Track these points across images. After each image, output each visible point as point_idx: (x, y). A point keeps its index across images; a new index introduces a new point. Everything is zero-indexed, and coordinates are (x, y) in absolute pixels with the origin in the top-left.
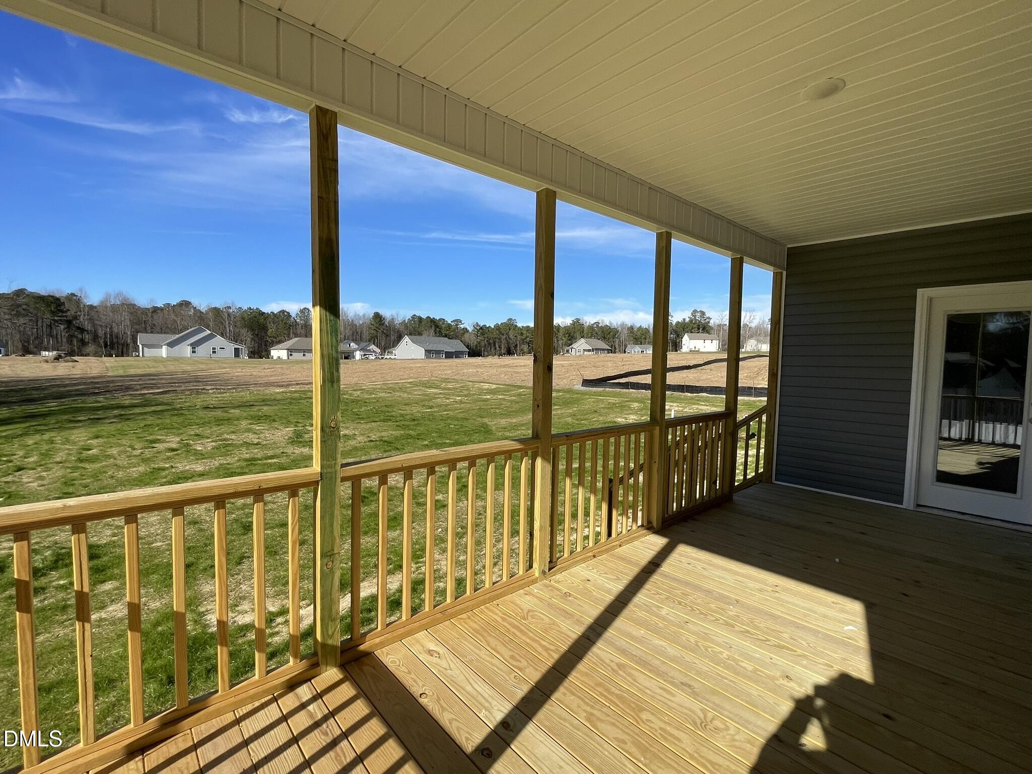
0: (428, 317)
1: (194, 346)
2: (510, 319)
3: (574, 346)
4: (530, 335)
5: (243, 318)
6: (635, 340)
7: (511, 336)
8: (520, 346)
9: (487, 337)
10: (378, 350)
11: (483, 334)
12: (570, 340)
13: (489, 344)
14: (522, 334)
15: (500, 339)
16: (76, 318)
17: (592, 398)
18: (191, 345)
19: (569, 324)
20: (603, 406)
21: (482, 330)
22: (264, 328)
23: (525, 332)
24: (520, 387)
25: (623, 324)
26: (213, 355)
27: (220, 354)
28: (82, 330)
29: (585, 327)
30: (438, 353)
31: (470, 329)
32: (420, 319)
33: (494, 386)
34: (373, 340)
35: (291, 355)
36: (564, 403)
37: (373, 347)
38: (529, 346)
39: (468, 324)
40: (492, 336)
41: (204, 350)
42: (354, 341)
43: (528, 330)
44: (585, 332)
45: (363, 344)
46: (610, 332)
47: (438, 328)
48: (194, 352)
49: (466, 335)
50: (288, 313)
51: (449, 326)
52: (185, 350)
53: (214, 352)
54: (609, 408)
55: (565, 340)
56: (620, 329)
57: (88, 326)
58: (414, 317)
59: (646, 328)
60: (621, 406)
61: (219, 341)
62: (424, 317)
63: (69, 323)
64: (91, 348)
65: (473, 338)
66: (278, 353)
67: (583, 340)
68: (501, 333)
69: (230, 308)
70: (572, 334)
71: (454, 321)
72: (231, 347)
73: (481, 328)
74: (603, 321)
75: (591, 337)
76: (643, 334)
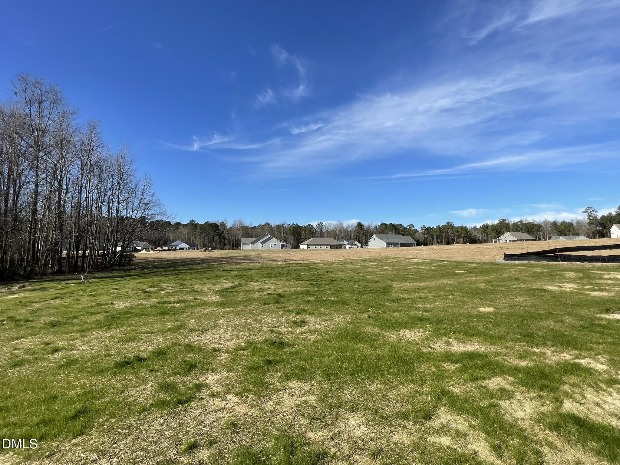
0: (391, 224)
1: (263, 243)
2: (449, 223)
3: (502, 238)
4: (464, 232)
5: (290, 230)
6: (559, 233)
7: (450, 234)
8: (457, 239)
9: (432, 235)
10: (359, 245)
11: (428, 233)
12: (498, 234)
13: (433, 239)
14: (458, 232)
15: (441, 236)
16: (222, 233)
17: (513, 268)
18: (261, 243)
19: (496, 224)
20: (527, 275)
21: (428, 230)
22: (300, 234)
23: (460, 230)
24: (444, 261)
25: (546, 221)
26: (271, 248)
27: (274, 247)
28: (224, 238)
29: (511, 225)
30: (395, 244)
31: (419, 230)
32: (386, 224)
33: (422, 261)
34: (357, 239)
35: (309, 247)
36: (481, 272)
37: (356, 243)
38: (464, 240)
39: (418, 227)
40: (434, 233)
41: (267, 245)
42: (346, 240)
43: (462, 229)
44: (511, 228)
45: (351, 241)
46: (534, 227)
47: (396, 229)
48: (262, 246)
49: (417, 234)
50: (312, 226)
51: (405, 228)
52: (259, 245)
53: (272, 246)
54: (534, 277)
55: (493, 234)
56: (543, 225)
57: (227, 237)
58: (382, 224)
59: (569, 223)
60: (552, 275)
61: (274, 241)
62: (388, 223)
63: (220, 235)
64: (227, 247)
65: (421, 235)
66: (303, 246)
67: (508, 233)
68: (441, 231)
69: (284, 224)
70: (499, 231)
71: (408, 226)
72: (279, 243)
73: (427, 229)
74: (526, 220)
75: (516, 231)
76: (567, 228)
